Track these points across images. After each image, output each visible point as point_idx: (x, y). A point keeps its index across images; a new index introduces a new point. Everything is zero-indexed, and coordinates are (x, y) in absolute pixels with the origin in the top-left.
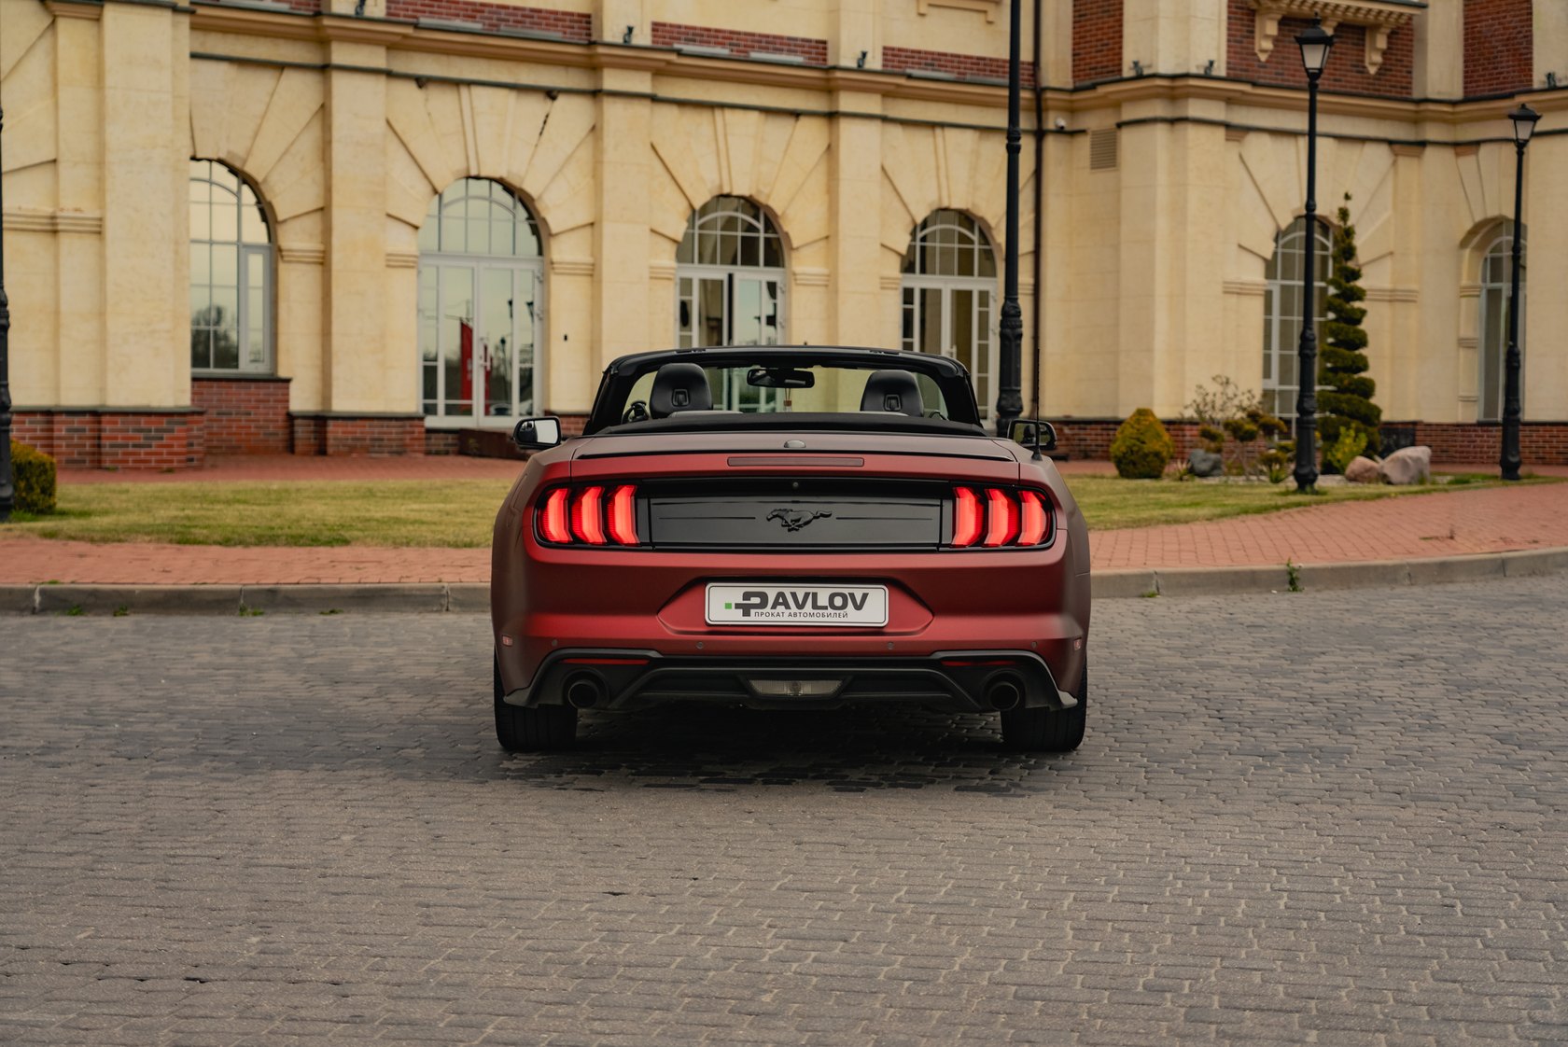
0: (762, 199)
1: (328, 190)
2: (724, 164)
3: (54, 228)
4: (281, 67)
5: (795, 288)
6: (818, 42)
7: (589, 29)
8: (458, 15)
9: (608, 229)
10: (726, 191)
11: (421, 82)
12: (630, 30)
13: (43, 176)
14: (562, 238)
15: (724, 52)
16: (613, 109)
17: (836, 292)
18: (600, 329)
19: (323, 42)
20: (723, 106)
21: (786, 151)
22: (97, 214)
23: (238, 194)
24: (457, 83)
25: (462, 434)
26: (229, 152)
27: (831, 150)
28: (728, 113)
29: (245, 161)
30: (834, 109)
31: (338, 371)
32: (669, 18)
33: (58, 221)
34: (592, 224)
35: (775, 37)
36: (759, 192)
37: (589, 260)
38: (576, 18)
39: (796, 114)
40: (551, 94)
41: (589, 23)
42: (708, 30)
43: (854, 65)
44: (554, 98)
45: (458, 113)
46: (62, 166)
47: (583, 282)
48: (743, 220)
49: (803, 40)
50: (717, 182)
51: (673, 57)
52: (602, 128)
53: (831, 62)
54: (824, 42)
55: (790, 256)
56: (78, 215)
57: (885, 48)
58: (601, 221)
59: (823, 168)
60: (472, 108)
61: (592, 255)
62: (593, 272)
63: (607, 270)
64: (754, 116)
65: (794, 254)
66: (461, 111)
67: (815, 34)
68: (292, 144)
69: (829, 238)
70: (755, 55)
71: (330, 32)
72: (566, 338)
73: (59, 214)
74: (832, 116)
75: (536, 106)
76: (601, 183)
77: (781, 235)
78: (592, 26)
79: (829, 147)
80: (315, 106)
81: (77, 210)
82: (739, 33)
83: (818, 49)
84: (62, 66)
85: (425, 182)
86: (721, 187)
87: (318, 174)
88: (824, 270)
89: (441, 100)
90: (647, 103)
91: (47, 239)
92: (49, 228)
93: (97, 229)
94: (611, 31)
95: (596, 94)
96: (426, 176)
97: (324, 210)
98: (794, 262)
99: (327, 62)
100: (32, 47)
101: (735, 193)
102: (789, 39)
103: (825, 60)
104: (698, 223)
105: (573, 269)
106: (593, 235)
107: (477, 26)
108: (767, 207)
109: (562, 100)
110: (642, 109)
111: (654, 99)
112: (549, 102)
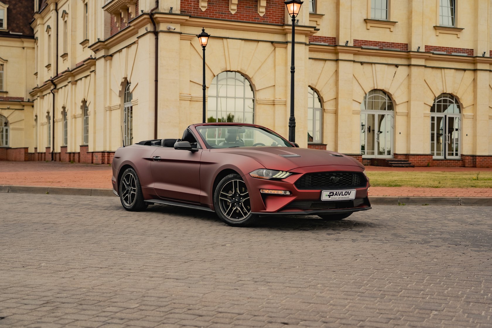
0: (455, 94)
1: (337, 93)
2: (444, 84)
3: (274, 104)
4: (325, 60)
5: (464, 119)
6: (471, 50)
7: (407, 48)
8: (372, 45)
9: (412, 103)
10: (445, 92)
11: (362, 63)
12: (419, 48)
13: (271, 90)
14: (399, 105)
15: (445, 53)
16: (414, 70)
17: (476, 120)
18: (410, 131)
19: (336, 53)
20: (444, 68)
21: (462, 81)
22: (285, 100)
23: (313, 95)
24: (371, 63)
25: (372, 160)
26: (312, 84)
27: (475, 80)
28: (446, 70)
29: (316, 86)
30: (476, 68)
31: (339, 142)
32: (429, 44)
33: (275, 102)
34: (408, 102)
35: (459, 49)
36: (454, 92)
37: (407, 112)
38: (404, 45)
39: (465, 70)
40: (397, 66)
41: (407, 46)
42: (440, 47)
43: (482, 56)
44: (397, 67)
45: (372, 72)
46: (276, 87)
47: (405, 118)
48: (449, 100)
49: (467, 49)
50: (442, 90)
51: (431, 55)
52: (411, 75)
53: (475, 55)
54: (473, 50)
55: (462, 110)
56: (280, 100)
57: (490, 51)
58: (410, 101)
59: (472, 85)
60: (375, 70)
61: (407, 110)
62: (408, 115)
63: (412, 114)
64: (453, 70)
65: (464, 110)
66: (373, 71)
67: (470, 47)
68: (328, 81)
69: (474, 105)
70: (453, 54)
71: (339, 50)
72: (400, 133)
73: (275, 100)
74: (475, 70)
75: (393, 69)
76: (411, 90)
77: (459, 104)
78: (408, 47)
79: (474, 79)
80: (334, 71)
81: (280, 99)
82: (449, 48)
83: (470, 52)
84: (277, 60)
85: (363, 91)
86: (443, 91)
87: (334, 89)
88: (473, 114)
89: (367, 67)
90: (424, 67)
91: (272, 106)
92: (273, 103)
93: (285, 104)
94: (414, 48)
95: (409, 65)
96: (363, 89)
97: (336, 99)
98: (464, 112)
99: (338, 59)
100: (269, 56)
101: (447, 92)
102: (463, 49)
103: (473, 55)
104: (436, 101)
105: (402, 115)
106: (408, 105)
107: (377, 48)
108: (456, 96)
109: (400, 67)
110: (422, 69)
111: (425, 66)
112: (396, 68)
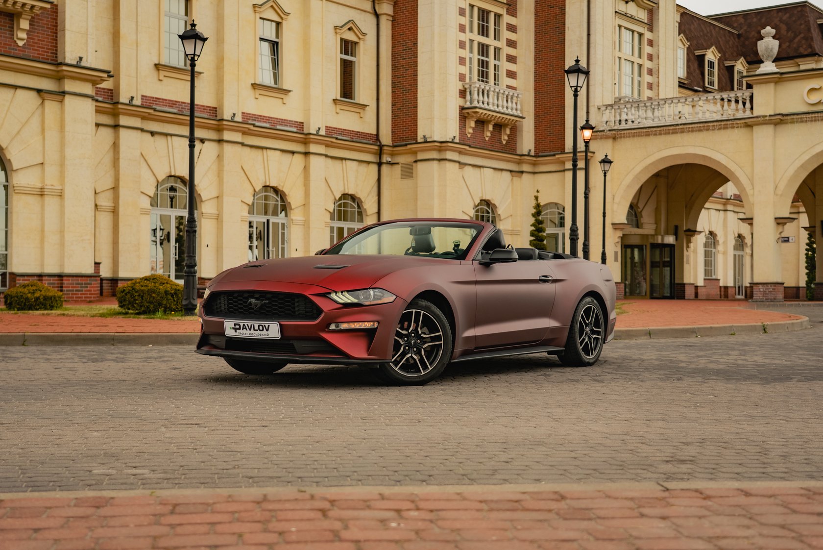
0: (280, 188)
1: (117, 179)
2: (267, 173)
3: (43, 193)
5: (292, 226)
6: (300, 122)
7: (217, 114)
8: (166, 106)
9: (226, 199)
10: (268, 184)
11: (153, 134)
12: (234, 115)
13: (37, 171)
14: (206, 202)
15: (267, 125)
16: (227, 148)
17: (309, 228)
18: (222, 243)
19: (115, 115)
20: (267, 148)
21: (289, 168)
22: (60, 187)
24: (166, 135)
27: (306, 169)
28: (268, 151)
30: (307, 151)
31: (121, 260)
32: (248, 110)
33: (45, 190)
34: (218, 197)
35: (285, 120)
36: (280, 185)
37: (216, 212)
38: (212, 109)
39: (293, 153)
40: (202, 141)
41: (216, 111)
42: (260, 116)
43: (315, 133)
44: (203, 143)
45: (166, 148)
46: (47, 167)
47: (214, 221)
48: (272, 197)
49: (295, 122)
50: (264, 180)
51: (251, 127)
52: (223, 156)
53: (305, 131)
54: (303, 123)
55: (290, 212)
56: (53, 187)
57: (326, 127)
58: (222, 196)
59: (302, 176)
60: (172, 146)
61: (218, 211)
62: (219, 218)
63: (226, 217)
64: (279, 152)
65: (292, 211)
66: (168, 147)
67: (298, 119)
68: (102, 159)
69: (306, 205)
70: (279, 127)
71: (120, 110)
72: (208, 246)
73: (45, 187)
74: (307, 154)
76: (223, 180)
77: (287, 203)
78: (217, 112)
79: (305, 167)
80: (111, 143)
81: (52, 185)
82: (272, 118)
83: (301, 125)
84: (47, 122)
85: (154, 177)
86: (266, 182)
87: (112, 173)
88: (304, 219)
89: (160, 141)
90: (240, 145)
91: (38, 198)
92: (40, 193)
93: (60, 194)
94: (227, 115)
95: (220, 141)
96: (154, 175)
97: (115, 189)
98: (292, 215)
99: (117, 124)
100: (34, 113)
101: (271, 185)
102: (290, 121)
103: (303, 130)
104: (256, 197)
105: (210, 217)
106: (218, 202)
107: (175, 111)
108: (283, 191)
109: (206, 143)
110: (238, 148)
111: (243, 144)
112: (201, 144)
